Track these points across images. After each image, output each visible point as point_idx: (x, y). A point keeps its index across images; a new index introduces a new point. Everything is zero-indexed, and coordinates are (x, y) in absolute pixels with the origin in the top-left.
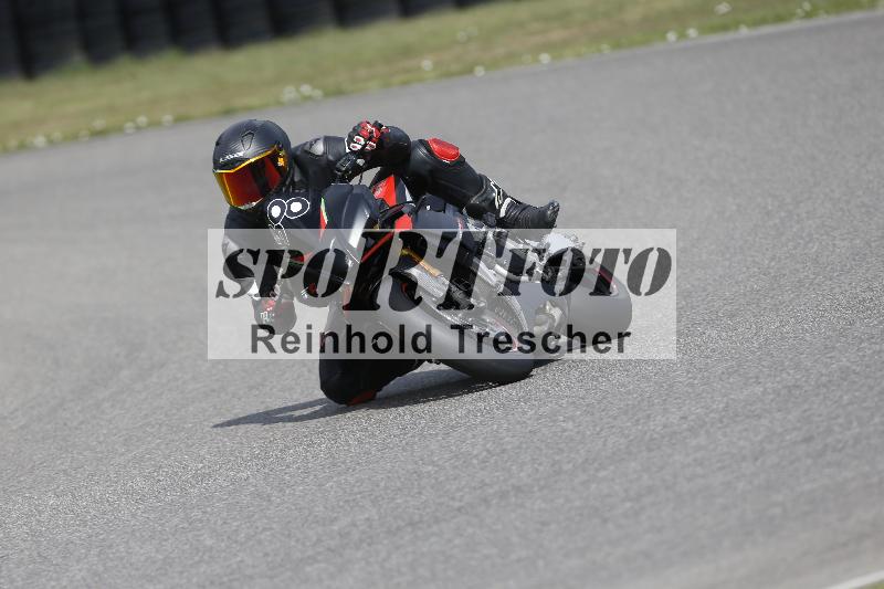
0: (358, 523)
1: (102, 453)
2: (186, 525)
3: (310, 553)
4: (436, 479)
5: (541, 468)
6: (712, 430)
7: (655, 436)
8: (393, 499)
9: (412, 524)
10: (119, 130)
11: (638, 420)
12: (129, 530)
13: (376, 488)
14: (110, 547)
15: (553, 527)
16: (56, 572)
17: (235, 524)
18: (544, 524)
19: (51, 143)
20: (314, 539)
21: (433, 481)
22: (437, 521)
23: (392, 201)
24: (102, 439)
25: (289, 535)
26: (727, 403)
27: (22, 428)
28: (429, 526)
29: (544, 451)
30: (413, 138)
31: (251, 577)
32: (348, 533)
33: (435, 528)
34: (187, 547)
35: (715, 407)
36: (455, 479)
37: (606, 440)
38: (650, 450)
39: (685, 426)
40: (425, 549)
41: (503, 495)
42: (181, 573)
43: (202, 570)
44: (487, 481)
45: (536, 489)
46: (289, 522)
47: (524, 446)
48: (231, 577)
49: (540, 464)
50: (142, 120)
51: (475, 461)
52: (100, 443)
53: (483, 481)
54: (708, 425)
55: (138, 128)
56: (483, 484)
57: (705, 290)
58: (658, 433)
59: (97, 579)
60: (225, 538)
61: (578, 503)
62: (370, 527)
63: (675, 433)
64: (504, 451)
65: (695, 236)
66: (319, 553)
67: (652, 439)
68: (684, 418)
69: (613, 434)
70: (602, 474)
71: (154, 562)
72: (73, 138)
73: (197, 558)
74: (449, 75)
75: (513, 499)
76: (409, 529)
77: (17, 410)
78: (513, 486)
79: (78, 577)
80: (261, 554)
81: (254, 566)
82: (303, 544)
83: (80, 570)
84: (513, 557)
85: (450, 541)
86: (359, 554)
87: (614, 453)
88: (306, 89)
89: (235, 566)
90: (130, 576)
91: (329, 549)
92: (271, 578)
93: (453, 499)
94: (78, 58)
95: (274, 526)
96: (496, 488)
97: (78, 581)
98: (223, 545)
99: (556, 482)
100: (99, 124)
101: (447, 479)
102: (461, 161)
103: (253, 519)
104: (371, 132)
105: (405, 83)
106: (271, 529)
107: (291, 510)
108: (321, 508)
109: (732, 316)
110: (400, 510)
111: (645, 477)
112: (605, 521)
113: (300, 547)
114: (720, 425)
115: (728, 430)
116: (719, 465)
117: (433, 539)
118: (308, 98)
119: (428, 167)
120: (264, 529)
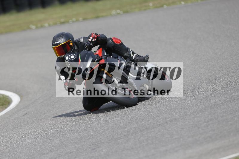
0: (132, 128)
1: (63, 109)
2: (86, 129)
3: (119, 136)
4: (153, 117)
5: (182, 114)
6: (228, 104)
7: (212, 105)
8: (141, 122)
9: (147, 129)
10: (68, 22)
11: (208, 101)
12: (70, 130)
13: (137, 119)
14: (65, 134)
15: (185, 130)
16: (51, 141)
17: (99, 128)
18: (182, 129)
19: (49, 25)
20: (120, 132)
21: (152, 117)
22: (153, 128)
23: (101, 55)
24: (63, 105)
25: (113, 132)
26: (232, 96)
27: (42, 102)
28: (151, 129)
29: (182, 109)
30: (108, 37)
31: (103, 143)
32: (130, 131)
33: (153, 130)
34: (86, 135)
35: (229, 97)
36: (158, 116)
37: (199, 106)
38: (211, 109)
39: (220, 102)
40: (150, 135)
41: (171, 121)
42: (85, 141)
43: (90, 141)
44: (167, 117)
45: (180, 119)
46: (114, 128)
47: (177, 108)
48: (98, 143)
49: (181, 113)
50: (74, 19)
51: (164, 112)
52: (63, 106)
53: (166, 117)
54: (227, 102)
55: (73, 22)
56: (166, 118)
57: (226, 66)
58: (213, 104)
59: (62, 143)
60: (96, 132)
61: (191, 123)
62: (135, 129)
63: (218, 104)
64: (172, 109)
65: (223, 51)
66: (122, 136)
67: (212, 106)
68: (220, 100)
69: (201, 104)
70: (198, 115)
71: (77, 139)
72: (55, 24)
73: (89, 138)
74: (157, 7)
75: (174, 122)
76: (146, 130)
77: (40, 98)
78: (174, 118)
79: (57, 143)
80: (106, 137)
81: (104, 140)
82: (117, 134)
83: (57, 141)
84: (174, 138)
85: (157, 133)
86: (132, 137)
87: (201, 110)
88: (118, 11)
89: (99, 140)
90: (71, 142)
91: (124, 135)
92: (109, 143)
93: (158, 122)
94: (57, 3)
95: (110, 129)
96: (169, 119)
97: (57, 144)
98: (96, 134)
99: (186, 117)
100: (63, 20)
101: (156, 116)
102: (122, 44)
103: (104, 127)
104: (94, 36)
105: (145, 10)
106: (108, 130)
107: (114, 125)
108: (122, 124)
109: (233, 73)
110: (144, 125)
111: (210, 116)
112: (199, 128)
113: (116, 135)
114: (230, 102)
115: (232, 103)
116: (230, 113)
117: (153, 133)
118: (118, 14)
119: (112, 45)
120: (107, 130)
